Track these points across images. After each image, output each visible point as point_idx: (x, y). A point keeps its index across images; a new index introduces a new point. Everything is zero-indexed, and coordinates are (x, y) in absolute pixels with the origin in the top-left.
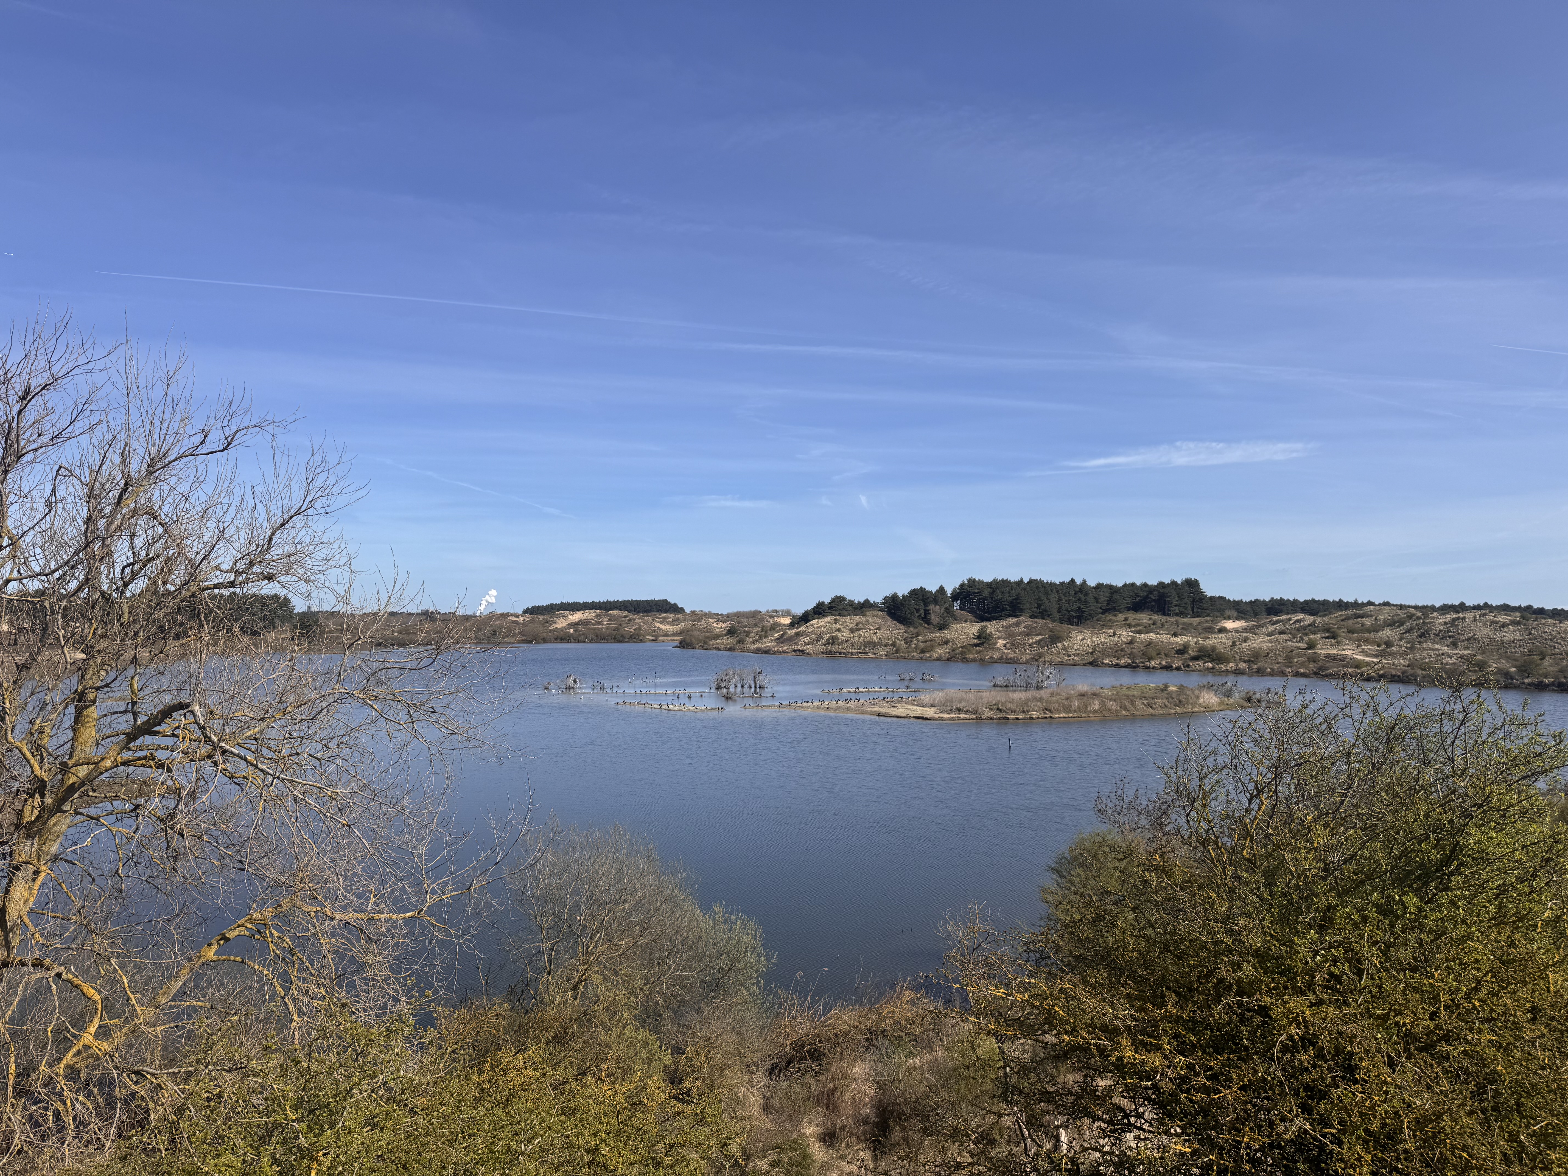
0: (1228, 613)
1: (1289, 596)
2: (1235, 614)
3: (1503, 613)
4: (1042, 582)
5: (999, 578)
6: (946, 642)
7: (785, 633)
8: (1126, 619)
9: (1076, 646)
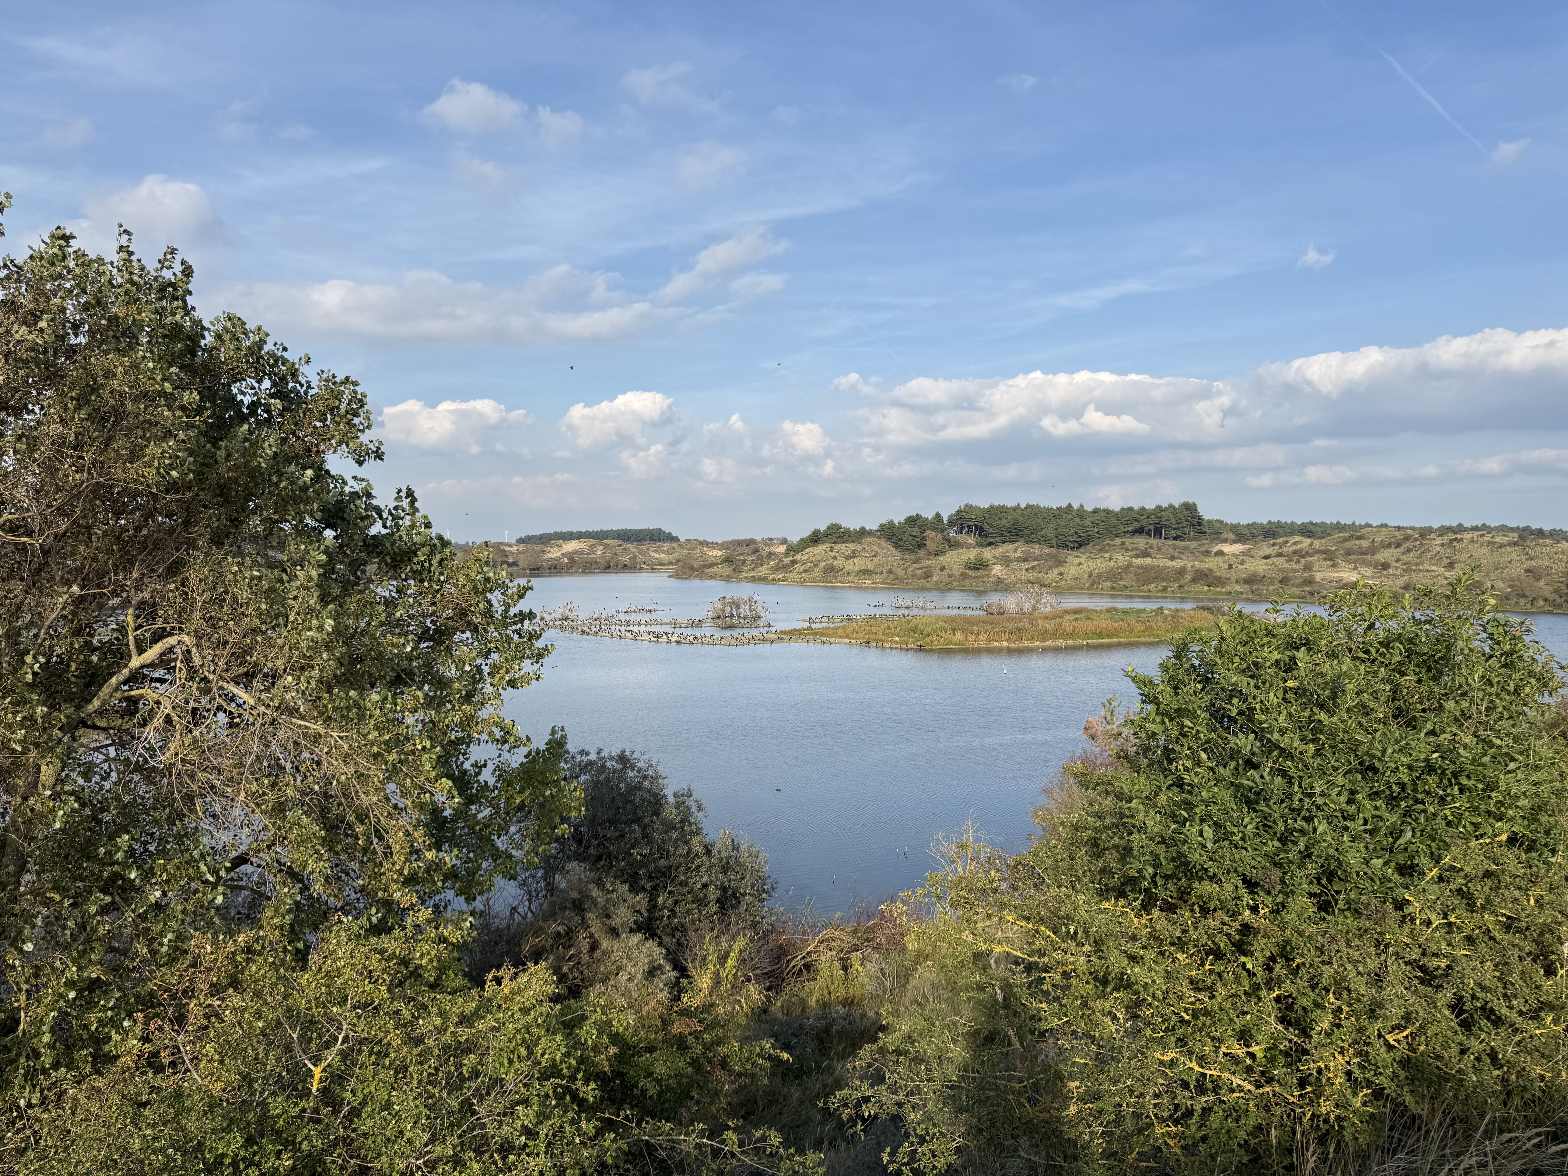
0: (1224, 536)
1: (1286, 518)
2: (1231, 536)
3: (1501, 533)
4: (1038, 507)
5: (996, 504)
6: (943, 569)
7: (781, 560)
8: (1123, 543)
9: (1072, 572)
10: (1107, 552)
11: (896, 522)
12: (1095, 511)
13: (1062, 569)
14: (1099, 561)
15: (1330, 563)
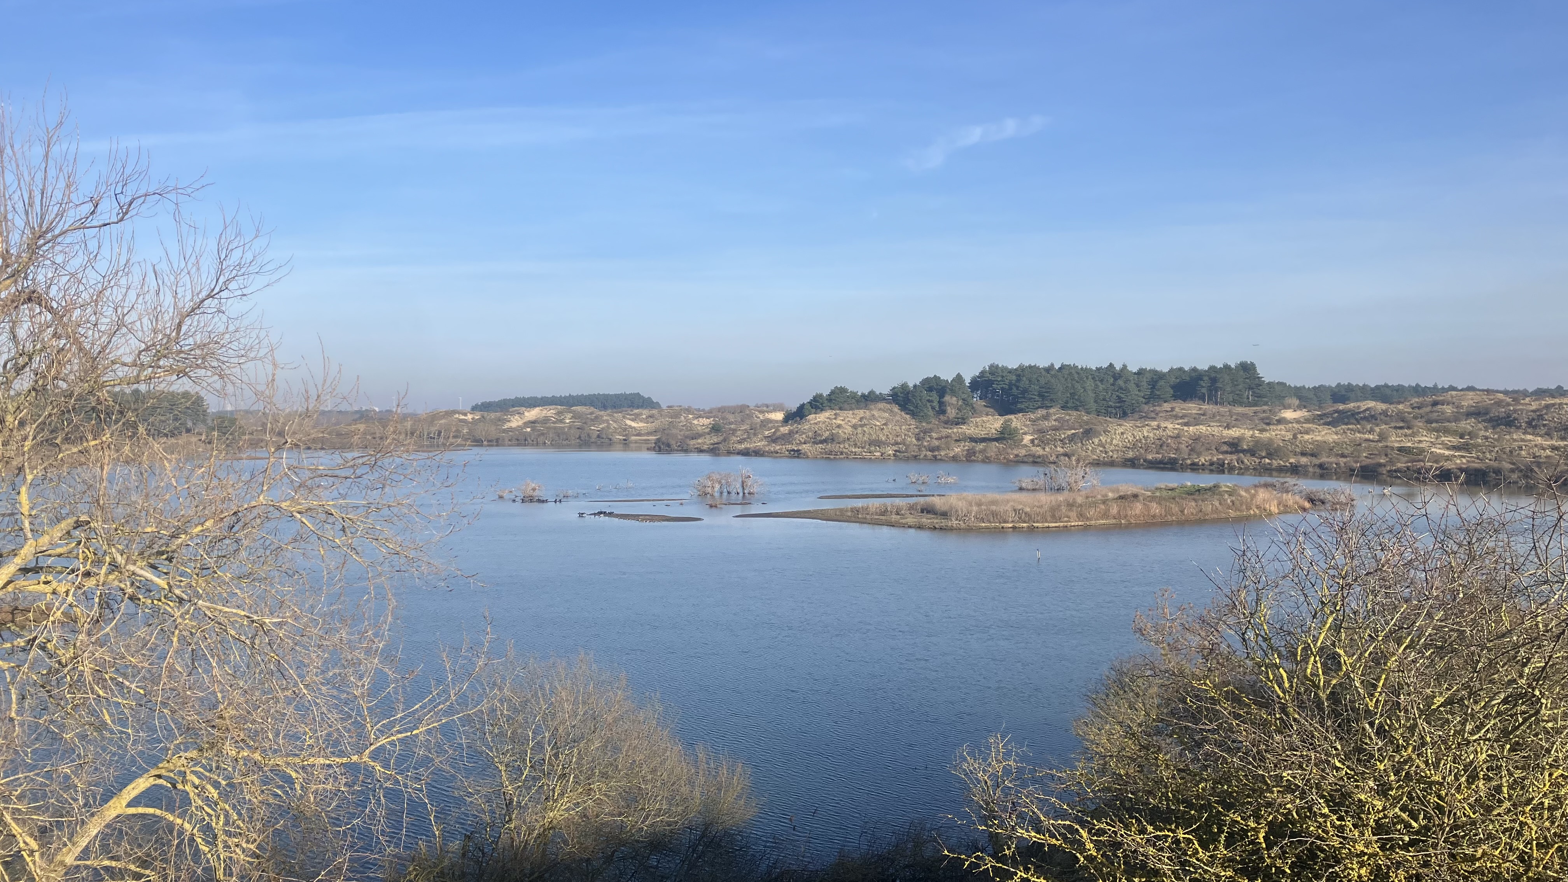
0: (1288, 401)
2: (1297, 402)
4: (1075, 367)
5: (1027, 364)
6: (964, 439)
7: (777, 430)
8: (1173, 409)
9: (1114, 442)
10: (1154, 419)
11: (911, 385)
12: (1141, 372)
13: (1103, 439)
14: (1145, 430)
15: (1408, 432)
